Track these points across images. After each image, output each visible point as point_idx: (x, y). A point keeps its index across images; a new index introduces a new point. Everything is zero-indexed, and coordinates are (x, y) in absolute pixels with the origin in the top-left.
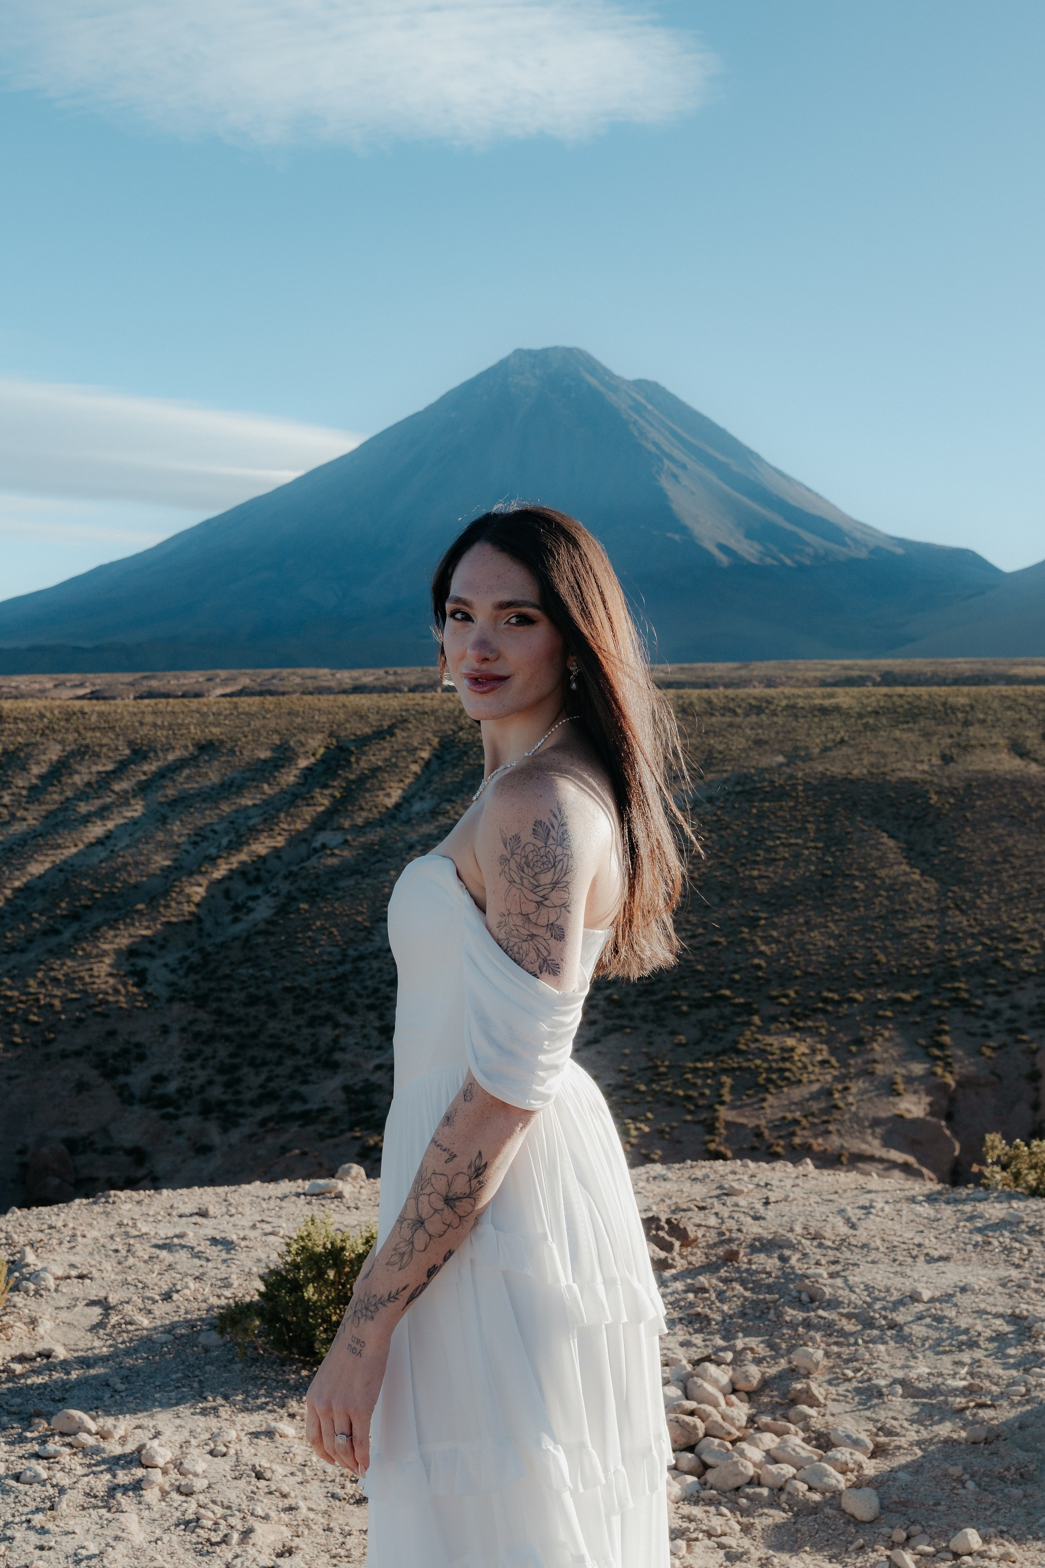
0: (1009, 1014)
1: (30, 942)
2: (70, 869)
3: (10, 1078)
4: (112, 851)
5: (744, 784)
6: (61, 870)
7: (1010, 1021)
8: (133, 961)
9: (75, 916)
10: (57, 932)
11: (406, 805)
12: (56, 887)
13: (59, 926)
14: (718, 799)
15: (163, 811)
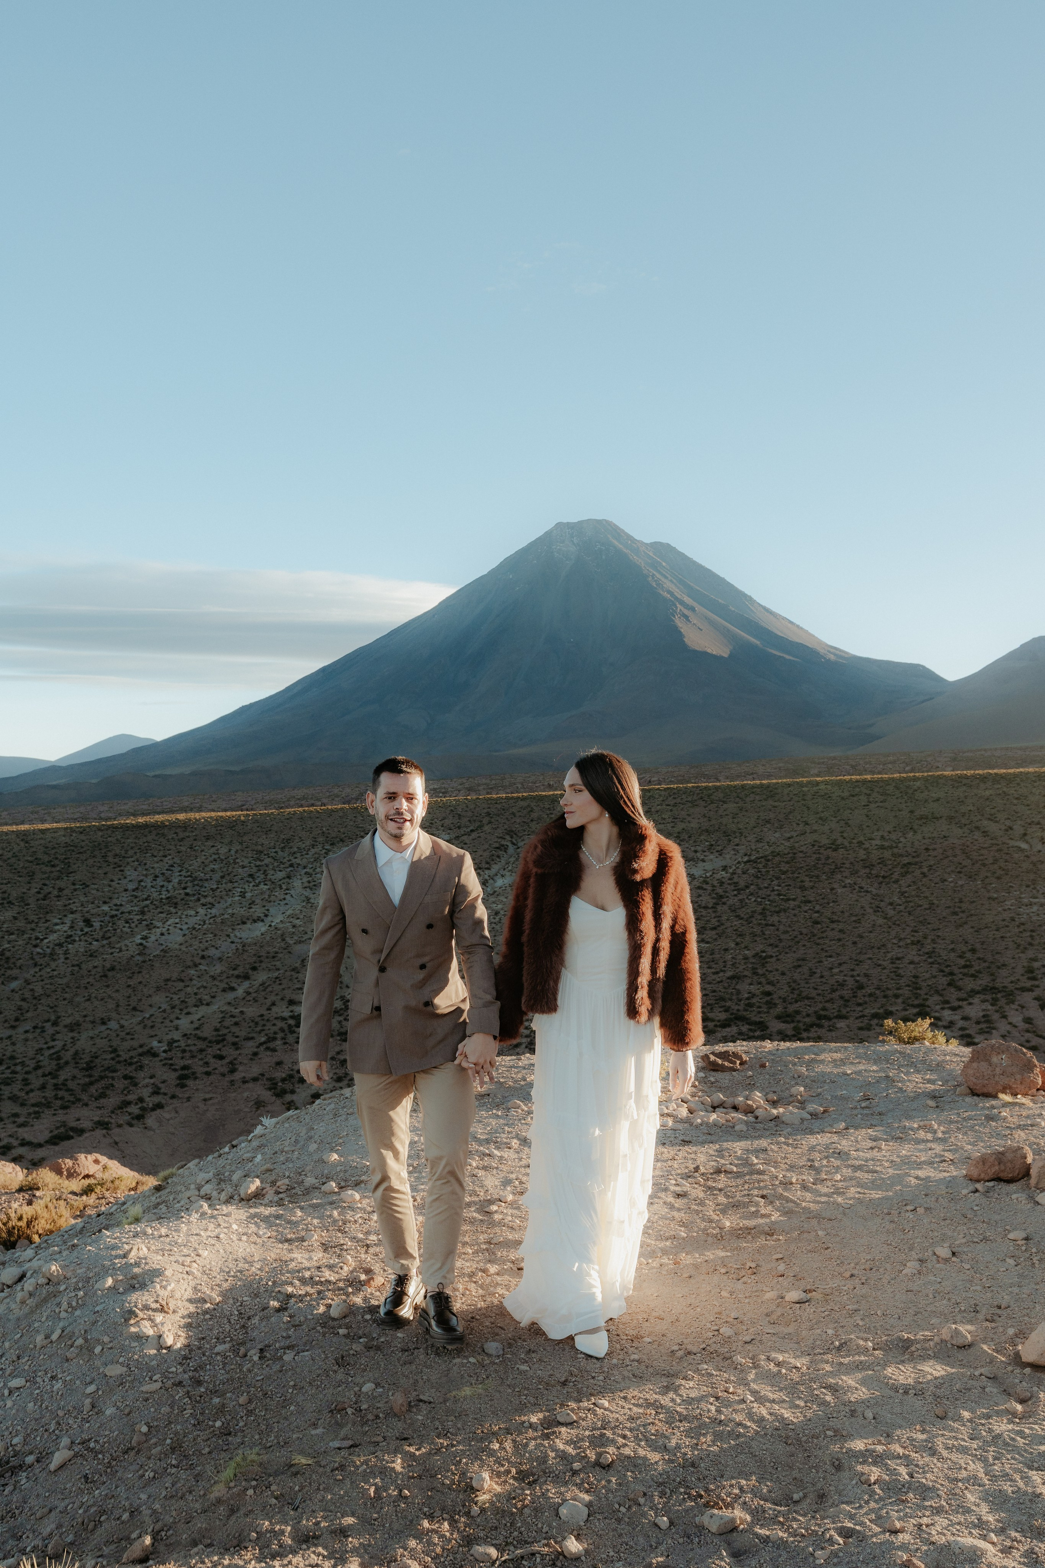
0: (961, 1023)
1: (213, 997)
2: (240, 941)
3: (205, 1100)
4: (270, 926)
5: (750, 855)
6: (232, 942)
7: (962, 1029)
8: (291, 1008)
9: (246, 977)
10: (233, 989)
11: (491, 881)
12: (230, 955)
13: (233, 985)
14: (730, 867)
15: (306, 894)
